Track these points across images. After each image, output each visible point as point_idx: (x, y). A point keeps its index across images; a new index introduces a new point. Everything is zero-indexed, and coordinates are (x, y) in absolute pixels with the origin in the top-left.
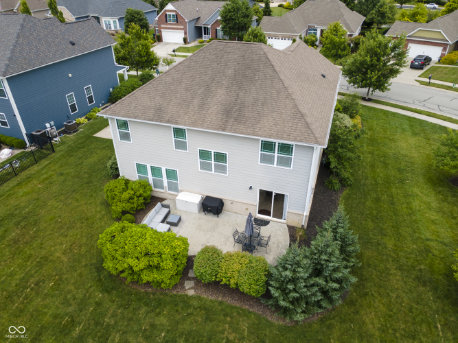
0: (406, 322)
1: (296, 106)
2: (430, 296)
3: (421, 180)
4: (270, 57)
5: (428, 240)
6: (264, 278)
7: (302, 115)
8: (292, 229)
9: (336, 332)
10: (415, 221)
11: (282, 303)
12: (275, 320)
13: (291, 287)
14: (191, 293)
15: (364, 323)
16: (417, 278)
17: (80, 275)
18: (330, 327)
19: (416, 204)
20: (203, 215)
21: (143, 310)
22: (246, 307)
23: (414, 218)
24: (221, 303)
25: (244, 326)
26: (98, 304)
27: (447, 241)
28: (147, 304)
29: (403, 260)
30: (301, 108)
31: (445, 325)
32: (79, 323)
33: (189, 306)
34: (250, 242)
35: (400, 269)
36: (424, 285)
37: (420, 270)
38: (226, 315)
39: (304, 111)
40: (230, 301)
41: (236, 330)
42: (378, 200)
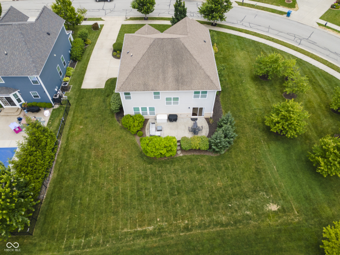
0: (252, 143)
1: (205, 73)
2: (258, 132)
3: (249, 79)
4: (186, 46)
5: (255, 109)
6: (208, 143)
7: (209, 77)
8: (207, 119)
9: (233, 153)
10: (250, 102)
11: (217, 150)
12: (214, 155)
13: (219, 144)
14: (181, 155)
15: (241, 147)
16: (254, 126)
17: (136, 161)
18: (231, 152)
19: (249, 93)
20: (169, 123)
21: (168, 166)
22: (202, 154)
23: (249, 100)
24: (193, 155)
25: (205, 160)
26: (151, 169)
27: (261, 108)
28: (168, 164)
29: (248, 121)
30: (207, 73)
31: (264, 140)
32: (149, 176)
33: (183, 160)
34: (195, 130)
35: (248, 124)
36: (256, 128)
37: (254, 123)
38: (197, 159)
39: (209, 74)
40: (196, 154)
41: (203, 162)
42: (235, 95)
